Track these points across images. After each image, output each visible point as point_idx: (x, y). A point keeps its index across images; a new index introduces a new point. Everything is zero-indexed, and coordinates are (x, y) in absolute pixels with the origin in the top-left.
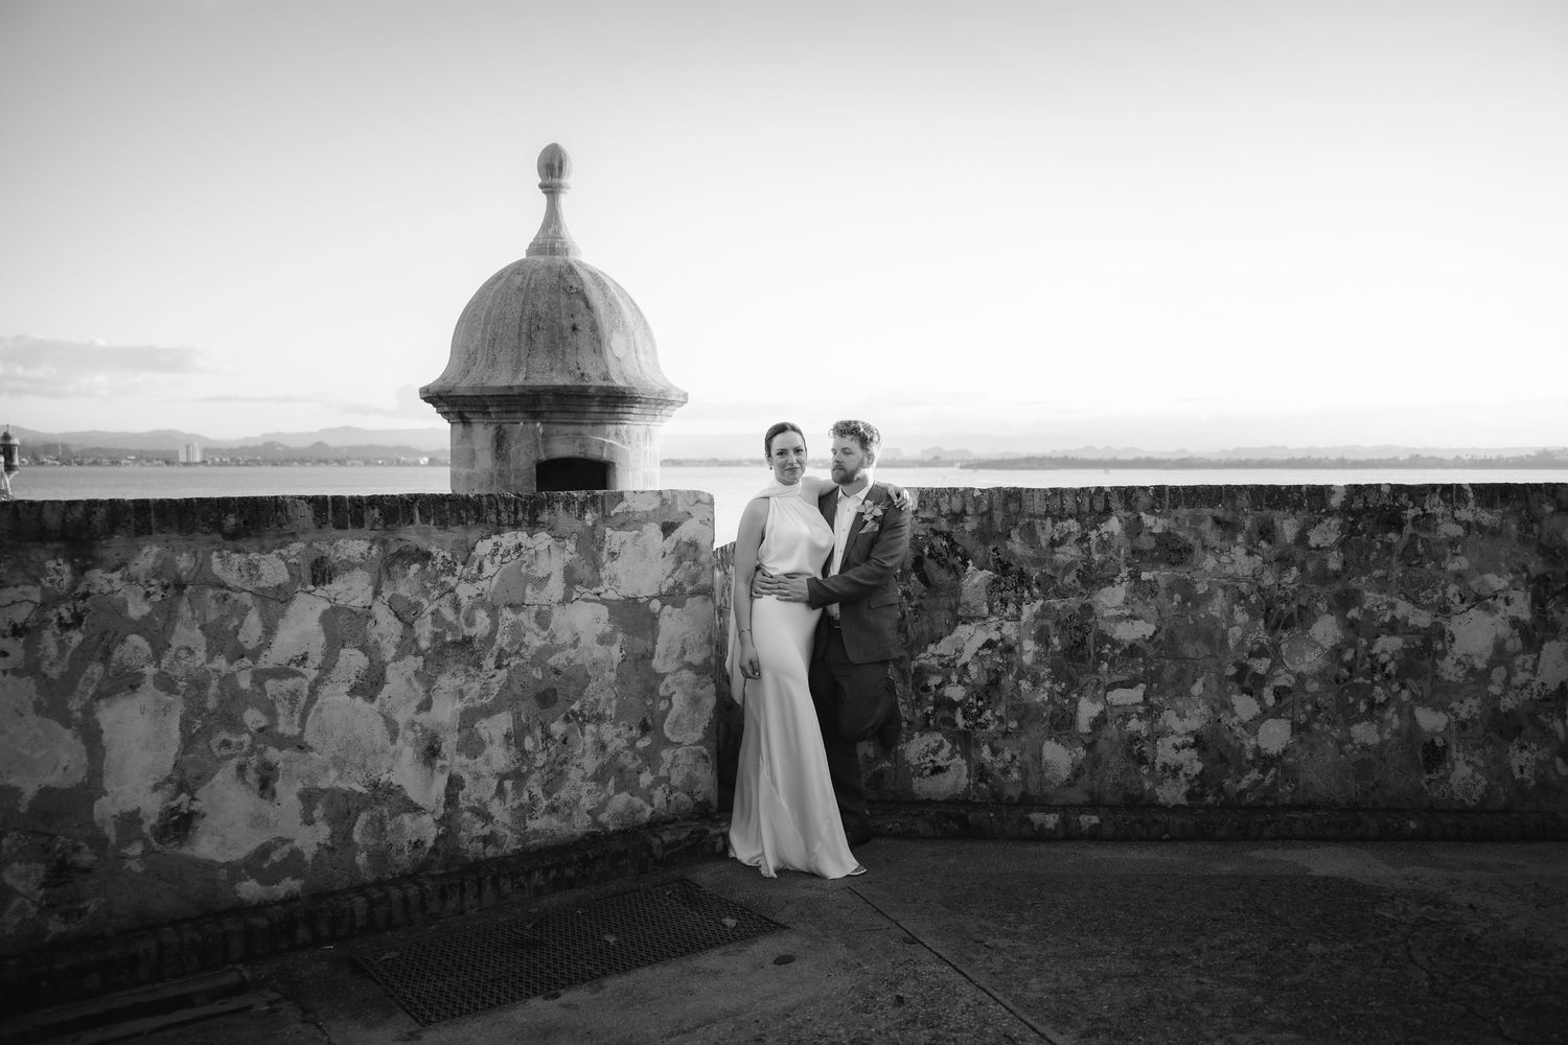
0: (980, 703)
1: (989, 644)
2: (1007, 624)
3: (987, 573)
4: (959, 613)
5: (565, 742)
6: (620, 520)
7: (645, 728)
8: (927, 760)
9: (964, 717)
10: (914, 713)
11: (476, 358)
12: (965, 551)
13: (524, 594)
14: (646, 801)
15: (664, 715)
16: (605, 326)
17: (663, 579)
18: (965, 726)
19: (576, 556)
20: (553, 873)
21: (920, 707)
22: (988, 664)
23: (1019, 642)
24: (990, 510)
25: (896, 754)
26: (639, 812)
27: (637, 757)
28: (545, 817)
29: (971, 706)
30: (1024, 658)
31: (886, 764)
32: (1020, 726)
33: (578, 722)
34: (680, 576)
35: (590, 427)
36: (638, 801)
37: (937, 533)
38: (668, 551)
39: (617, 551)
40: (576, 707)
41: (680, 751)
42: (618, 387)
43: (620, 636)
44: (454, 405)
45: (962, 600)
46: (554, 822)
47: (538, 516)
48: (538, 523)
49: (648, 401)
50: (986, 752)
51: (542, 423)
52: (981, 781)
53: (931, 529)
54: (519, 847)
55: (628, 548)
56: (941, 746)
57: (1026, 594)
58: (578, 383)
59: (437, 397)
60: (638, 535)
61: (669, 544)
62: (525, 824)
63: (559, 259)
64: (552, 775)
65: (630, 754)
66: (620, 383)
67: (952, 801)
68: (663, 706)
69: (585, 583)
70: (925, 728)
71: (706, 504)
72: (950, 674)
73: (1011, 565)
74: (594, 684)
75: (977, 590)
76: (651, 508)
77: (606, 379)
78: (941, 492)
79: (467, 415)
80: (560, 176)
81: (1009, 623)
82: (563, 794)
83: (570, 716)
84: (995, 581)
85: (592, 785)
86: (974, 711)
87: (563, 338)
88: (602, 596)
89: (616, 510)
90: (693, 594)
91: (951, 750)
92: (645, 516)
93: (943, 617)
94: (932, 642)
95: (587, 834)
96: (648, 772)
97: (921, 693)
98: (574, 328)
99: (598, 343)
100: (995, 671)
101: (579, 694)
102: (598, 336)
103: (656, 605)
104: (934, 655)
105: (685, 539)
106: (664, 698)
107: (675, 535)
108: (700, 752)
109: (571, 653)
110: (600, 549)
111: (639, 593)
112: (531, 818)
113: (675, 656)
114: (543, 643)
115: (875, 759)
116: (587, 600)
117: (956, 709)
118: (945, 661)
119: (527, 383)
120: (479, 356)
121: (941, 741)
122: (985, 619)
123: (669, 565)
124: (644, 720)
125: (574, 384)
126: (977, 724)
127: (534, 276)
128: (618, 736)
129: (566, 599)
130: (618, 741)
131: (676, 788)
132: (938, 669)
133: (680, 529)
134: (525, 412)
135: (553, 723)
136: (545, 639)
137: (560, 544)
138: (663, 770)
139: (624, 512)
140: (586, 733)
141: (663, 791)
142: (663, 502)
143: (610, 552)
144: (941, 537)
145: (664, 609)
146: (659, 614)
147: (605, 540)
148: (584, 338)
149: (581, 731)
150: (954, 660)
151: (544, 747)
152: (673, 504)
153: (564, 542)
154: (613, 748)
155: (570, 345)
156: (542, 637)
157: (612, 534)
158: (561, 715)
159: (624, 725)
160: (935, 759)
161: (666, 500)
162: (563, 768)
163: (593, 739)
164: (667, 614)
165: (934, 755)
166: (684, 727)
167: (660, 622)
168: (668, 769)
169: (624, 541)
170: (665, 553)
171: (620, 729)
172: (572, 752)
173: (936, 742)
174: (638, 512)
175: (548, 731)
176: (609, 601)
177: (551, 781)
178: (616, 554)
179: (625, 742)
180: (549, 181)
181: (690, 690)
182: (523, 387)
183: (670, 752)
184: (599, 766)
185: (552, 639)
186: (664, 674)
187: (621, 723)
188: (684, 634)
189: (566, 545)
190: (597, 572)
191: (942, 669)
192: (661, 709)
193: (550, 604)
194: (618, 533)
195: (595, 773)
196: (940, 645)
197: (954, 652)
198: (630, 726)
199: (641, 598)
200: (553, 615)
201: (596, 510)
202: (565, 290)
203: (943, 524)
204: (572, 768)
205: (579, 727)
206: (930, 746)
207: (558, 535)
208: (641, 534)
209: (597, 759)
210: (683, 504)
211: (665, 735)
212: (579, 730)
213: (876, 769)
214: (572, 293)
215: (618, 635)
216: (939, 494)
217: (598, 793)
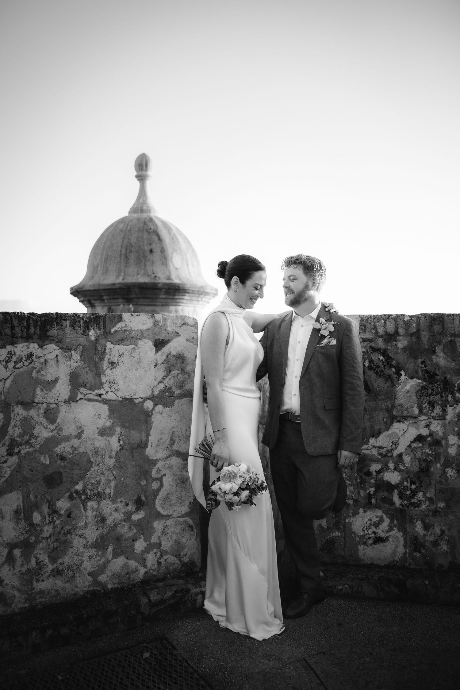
0: (413, 487)
1: (420, 438)
2: (435, 422)
3: (416, 381)
4: (395, 413)
5: (69, 516)
6: (119, 336)
7: (139, 504)
8: (370, 531)
9: (400, 498)
10: (359, 493)
11: (97, 270)
12: (398, 363)
13: (34, 394)
14: (140, 564)
15: (156, 493)
16: (169, 250)
17: (156, 383)
18: (401, 505)
19: (80, 364)
20: (49, 632)
21: (365, 489)
22: (419, 454)
23: (445, 437)
24: (418, 331)
25: (344, 526)
26: (134, 572)
27: (133, 527)
28: (51, 580)
29: (406, 489)
30: (450, 450)
31: (337, 534)
32: (448, 506)
33: (81, 499)
34: (169, 381)
35: (160, 307)
36: (133, 564)
37: (375, 350)
38: (160, 362)
39: (116, 361)
40: (79, 487)
41: (168, 522)
42: (175, 284)
43: (118, 429)
44: (85, 296)
45: (397, 403)
46: (59, 583)
47: (48, 331)
48: (48, 336)
49: (193, 292)
50: (419, 527)
51: (133, 305)
52: (415, 550)
53: (371, 347)
54: (27, 605)
55: (126, 359)
56: (381, 520)
57: (450, 398)
58: (153, 281)
59: (77, 292)
60: (134, 349)
61: (160, 357)
62: (32, 585)
63: (145, 215)
64: (57, 544)
65: (127, 525)
66: (176, 281)
67: (392, 566)
68: (155, 486)
69: (88, 386)
70: (368, 505)
71: (191, 326)
72: (388, 462)
73: (437, 375)
74: (96, 468)
75: (408, 395)
76: (144, 328)
77: (169, 278)
78: (377, 318)
80: (146, 170)
82: (67, 560)
83: (74, 494)
84: (423, 388)
85: (93, 551)
86: (408, 492)
87: (145, 257)
88: (103, 397)
89: (116, 328)
90: (180, 396)
91: (390, 524)
92: (140, 334)
93: (381, 416)
94: (373, 436)
95: (88, 592)
96: (142, 540)
97: (364, 477)
98: (151, 251)
99: (165, 259)
100: (425, 460)
101: (82, 477)
102: (165, 255)
103: (149, 405)
104: (374, 447)
105: (174, 353)
106: (156, 479)
107: (166, 349)
108: (186, 522)
109: (76, 442)
110: (102, 359)
111: (135, 395)
112: (38, 581)
113: (166, 445)
114: (51, 434)
115: (328, 528)
116: (90, 400)
117: (393, 490)
118: (383, 451)
119: (123, 282)
120: (99, 268)
121: (382, 517)
122: (415, 418)
123: (160, 373)
124: (139, 497)
125: (150, 281)
126: (411, 503)
127: (130, 223)
128: (116, 510)
129: (72, 399)
130: (116, 515)
131: (166, 552)
132: (378, 458)
133: (170, 344)
134: (123, 298)
135: (59, 500)
136: (52, 431)
137: (67, 354)
138: (155, 537)
139: (122, 330)
140: (88, 508)
141: (155, 554)
142: (156, 323)
143: (110, 361)
144: (378, 353)
145: (156, 407)
146: (152, 411)
147: (106, 352)
148: (156, 256)
149: (83, 506)
150: (391, 451)
151: (51, 520)
152: (164, 325)
153: (70, 352)
154: (112, 520)
155: (149, 260)
156: (49, 429)
157: (112, 347)
158: (66, 493)
159: (121, 501)
160: (377, 531)
161: (158, 321)
162: (68, 537)
163: (94, 513)
164: (158, 412)
165: (376, 528)
166: (173, 502)
167: (152, 418)
168: (159, 537)
169: (122, 353)
170: (156, 363)
171: (118, 505)
172: (75, 524)
173: (377, 517)
174: (134, 330)
175: (54, 507)
176: (109, 400)
177: (56, 548)
178: (115, 363)
179: (123, 515)
180: (141, 173)
181: (178, 473)
182: (121, 284)
183: (161, 523)
184: (99, 535)
185: (58, 431)
186: (156, 459)
187: (119, 500)
188: (173, 428)
189: (72, 355)
190: (98, 377)
191: (382, 457)
192: (153, 488)
193: (58, 402)
194: (117, 346)
195: (96, 541)
196: (379, 438)
197: (391, 444)
198: (127, 502)
199: (137, 399)
200: (60, 411)
201: (99, 328)
202: (147, 230)
203: (379, 342)
204: (75, 537)
205: (81, 503)
206: (372, 520)
207: (65, 347)
208: (137, 348)
209: (97, 529)
210: (173, 325)
211: (156, 509)
212: (81, 506)
213: (329, 537)
214: (151, 232)
215: (116, 428)
216: (376, 320)
217: (98, 557)
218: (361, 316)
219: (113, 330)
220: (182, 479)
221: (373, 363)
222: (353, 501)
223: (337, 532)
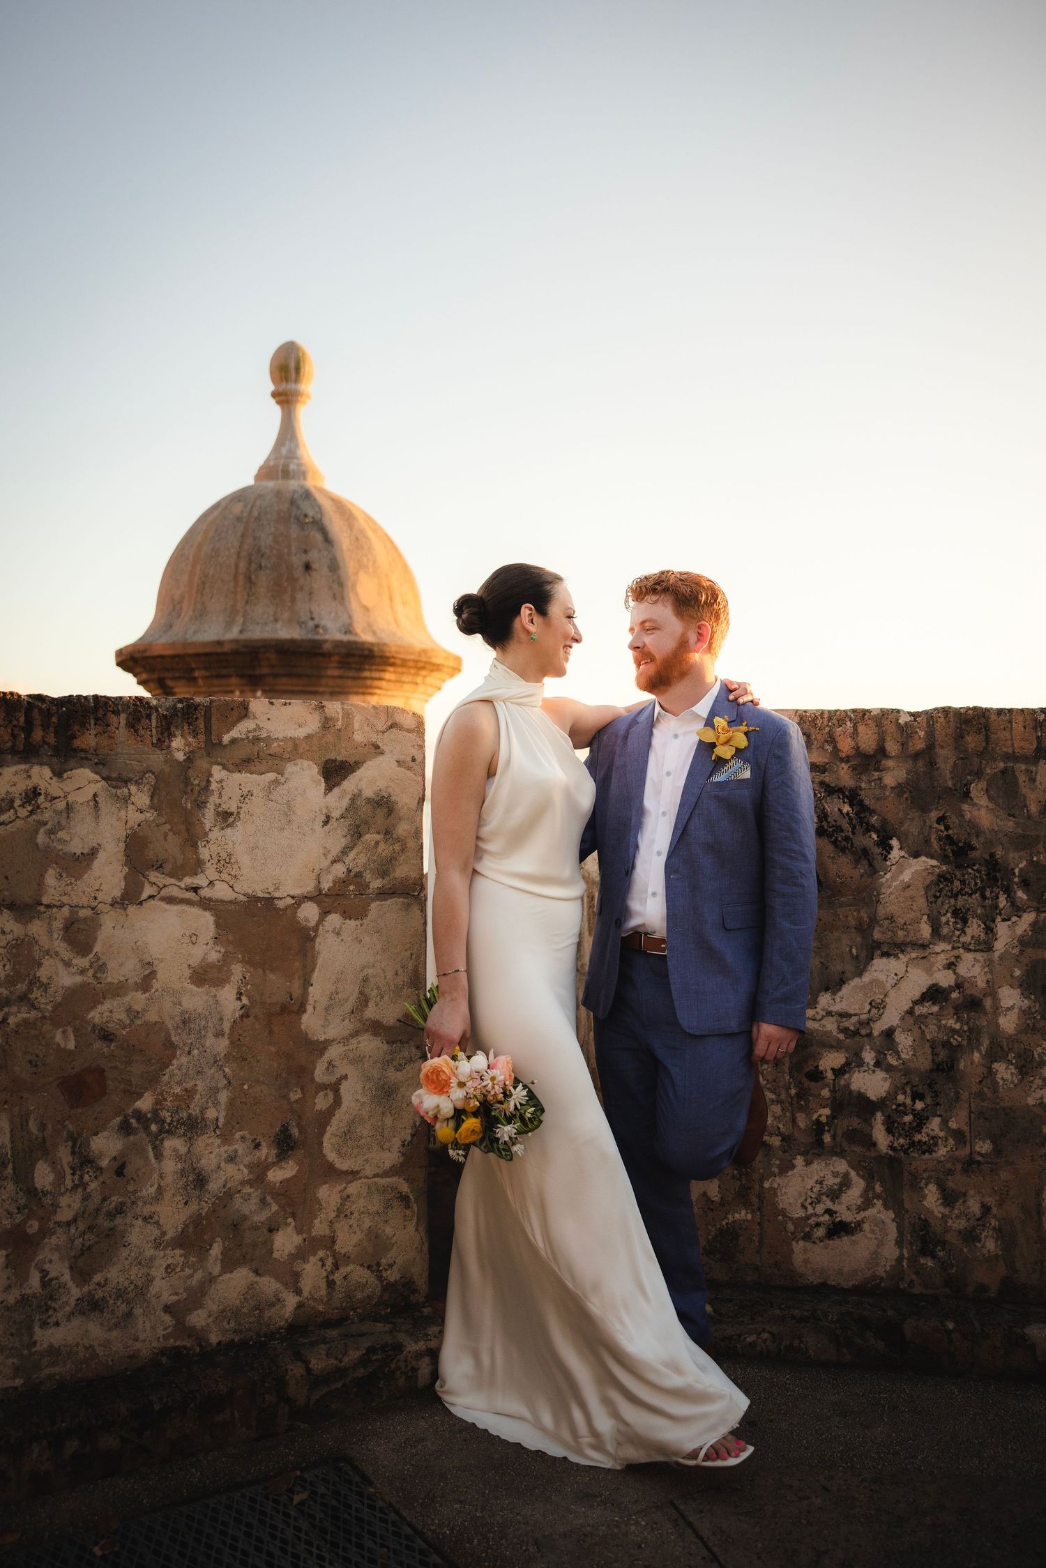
0: (919, 1105)
1: (934, 994)
2: (968, 957)
3: (925, 862)
4: (877, 935)
5: (120, 1172)
6: (240, 753)
7: (285, 1145)
8: (820, 1209)
9: (889, 1131)
10: (794, 1121)
11: (181, 608)
12: (884, 822)
13: (41, 885)
14: (286, 1285)
15: (324, 1119)
16: (349, 565)
17: (326, 863)
18: (892, 1147)
19: (150, 815)
20: (72, 1446)
21: (807, 1110)
22: (931, 1031)
23: (992, 991)
24: (930, 747)
25: (760, 1197)
26: (273, 1305)
27: (269, 1199)
28: (76, 1322)
29: (902, 1110)
30: (1002, 1021)
31: (743, 1215)
32: (997, 1150)
33: (149, 1133)
34: (356, 859)
36: (269, 1285)
37: (831, 790)
38: (336, 814)
39: (233, 809)
40: (145, 1103)
41: (353, 1188)
42: (363, 643)
43: (237, 970)
44: (152, 670)
45: (881, 912)
46: (95, 1330)
47: (74, 737)
48: (75, 750)
49: (404, 664)
50: (931, 1198)
51: (264, 691)
52: (924, 1252)
53: (822, 783)
54: (18, 1382)
55: (256, 805)
56: (845, 1183)
57: (1002, 901)
58: (310, 636)
59: (129, 660)
60: (276, 782)
61: (337, 801)
62: (31, 1335)
63: (293, 484)
64: (90, 1238)
65: (255, 1194)
66: (366, 637)
67: (868, 1290)
68: (322, 1102)
69: (168, 867)
70: (816, 1149)
71: (409, 731)
72: (861, 1049)
73: (973, 849)
74: (184, 1060)
75: (909, 893)
76: (301, 733)
77: (348, 630)
78: (838, 718)
79: (169, 683)
80: (297, 379)
81: (970, 956)
82: (115, 1275)
83: (133, 1121)
84: (942, 878)
85: (176, 1256)
86: (908, 1118)
87: (293, 580)
88: (203, 893)
89: (234, 733)
90: (383, 894)
91: (866, 1191)
92: (290, 747)
93: (846, 943)
94: (827, 989)
95: (163, 1352)
96: (290, 1230)
97: (807, 1083)
98: (307, 567)
99: (339, 588)
100: (946, 1044)
101: (152, 1080)
102: (339, 577)
103: (309, 912)
104: (829, 1014)
105: (369, 793)
106: (324, 1087)
107: (350, 784)
108: (394, 1188)
109: (137, 999)
110: (201, 805)
111: (277, 889)
112: (44, 1324)
113: (348, 1007)
114: (79, 979)
115: (723, 1203)
116: (171, 900)
117: (873, 1114)
118: (850, 1024)
119: (243, 637)
120: (185, 605)
121: (846, 1176)
122: (924, 947)
123: (337, 839)
124: (285, 1129)
125: (304, 637)
126: (913, 1144)
127: (258, 503)
128: (231, 1159)
129: (130, 897)
130: (230, 1169)
131: (347, 1259)
132: (838, 1039)
133: (359, 773)
134: (242, 676)
135: (96, 1134)
136: (82, 972)
137: (119, 791)
138: (321, 1223)
139: (248, 737)
140: (165, 1154)
141: (321, 1263)
142: (327, 723)
143: (220, 809)
144: (839, 798)
145: (326, 919)
146: (316, 929)
147: (211, 788)
148: (320, 580)
149: (153, 1149)
150: (868, 1023)
151: (77, 1182)
152: (346, 728)
153: (127, 787)
154: (221, 1182)
155: (302, 588)
156: (76, 968)
157: (225, 778)
158: (114, 1118)
159: (243, 1138)
160: (835, 1208)
161: (331, 719)
162: (116, 1222)
163: (179, 1166)
164: (331, 929)
165: (833, 1200)
166: (363, 1141)
167: (317, 944)
168: (331, 1222)
169: (249, 791)
170: (328, 817)
171: (236, 1146)
172: (135, 1192)
173: (836, 1175)
174: (277, 739)
175: (86, 1151)
176: (216, 901)
177: (89, 1248)
178: (232, 814)
179: (246, 1171)
180: (283, 387)
181: (375, 1073)
182: (235, 641)
183: (334, 1190)
184: (190, 1217)
185: (96, 972)
186: (326, 1040)
187: (238, 1135)
188: (364, 967)
189: (130, 794)
190: (192, 846)
191: (846, 1038)
192: (318, 1107)
193: (96, 904)
194: (238, 777)
195: (182, 1231)
196: (840, 994)
197: (868, 1007)
198: (256, 1139)
199: (281, 899)
200: (101, 925)
201: (194, 731)
202: (297, 519)
203: (842, 773)
204: (134, 1222)
205: (150, 1141)
206: (825, 1183)
207: (114, 775)
208: (283, 780)
209: (186, 1203)
210: (366, 729)
211: (325, 1156)
212: (150, 1149)
213: (724, 1223)
214: (307, 523)
215: (233, 967)
216: (834, 721)
217: (187, 1269)
218: (800, 712)
219: (226, 739)
220: (386, 1087)
221: (826, 820)
222: (780, 1138)
223: (743, 1212)
